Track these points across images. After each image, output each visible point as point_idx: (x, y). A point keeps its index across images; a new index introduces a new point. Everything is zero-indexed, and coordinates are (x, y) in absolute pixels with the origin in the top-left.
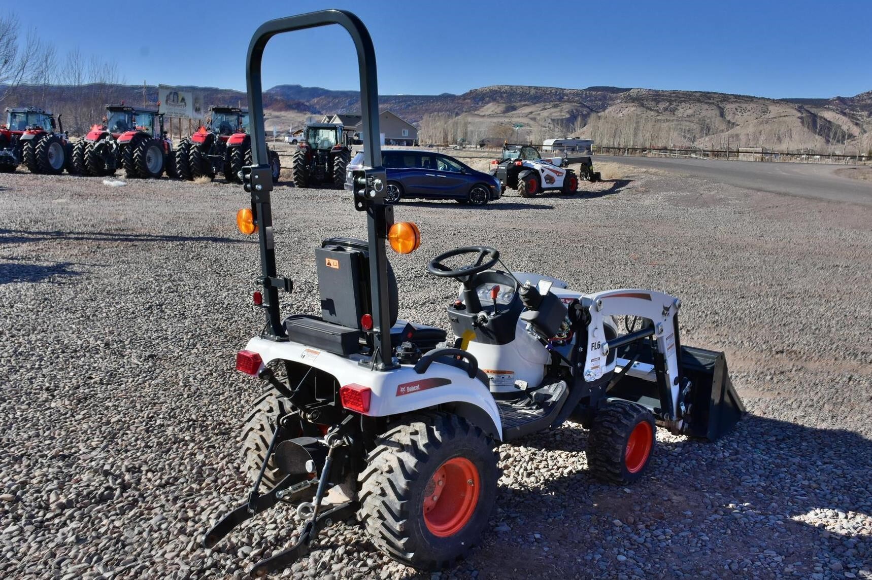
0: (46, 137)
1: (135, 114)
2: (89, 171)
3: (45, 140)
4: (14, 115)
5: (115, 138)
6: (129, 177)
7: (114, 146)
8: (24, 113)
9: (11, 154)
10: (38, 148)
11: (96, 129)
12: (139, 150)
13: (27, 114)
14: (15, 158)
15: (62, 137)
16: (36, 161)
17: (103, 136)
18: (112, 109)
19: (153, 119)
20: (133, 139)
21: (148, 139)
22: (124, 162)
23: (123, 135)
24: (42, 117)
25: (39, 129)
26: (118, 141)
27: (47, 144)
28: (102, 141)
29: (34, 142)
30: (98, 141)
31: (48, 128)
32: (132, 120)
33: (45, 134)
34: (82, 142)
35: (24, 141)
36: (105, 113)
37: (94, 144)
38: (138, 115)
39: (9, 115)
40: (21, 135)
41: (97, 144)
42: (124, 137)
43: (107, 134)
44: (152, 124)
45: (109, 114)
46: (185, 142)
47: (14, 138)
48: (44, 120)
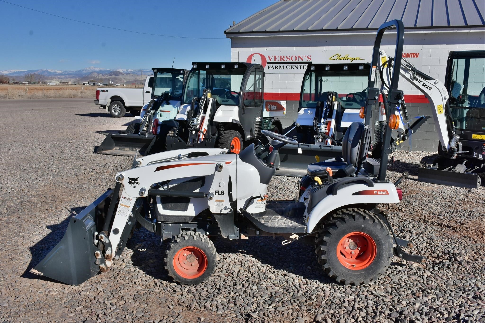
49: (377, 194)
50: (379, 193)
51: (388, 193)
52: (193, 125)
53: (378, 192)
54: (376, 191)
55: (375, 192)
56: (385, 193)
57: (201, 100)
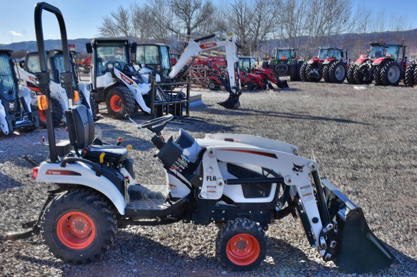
0: (336, 63)
1: (386, 47)
2: (355, 81)
3: (335, 64)
4: (322, 51)
5: (372, 62)
6: (376, 85)
7: (370, 67)
8: (327, 49)
9: (317, 72)
10: (331, 69)
11: (362, 57)
12: (384, 69)
13: (329, 50)
14: (318, 74)
15: (347, 62)
16: (328, 76)
17: (365, 61)
18: (373, 45)
19: (399, 50)
20: (382, 62)
21: (391, 62)
22: (374, 76)
23: (377, 60)
24: (336, 51)
25: (334, 58)
26: (373, 64)
27: (336, 66)
28: (364, 64)
29: (329, 65)
30: (362, 64)
31: (339, 58)
32: (384, 51)
33: (336, 60)
34: (354, 64)
35: (324, 65)
36: (369, 47)
37: (360, 66)
38: (388, 47)
39: (320, 51)
40: (323, 61)
41: (361, 65)
42: (377, 61)
43: (368, 60)
44: (398, 53)
45: (371, 47)
46: (413, 63)
47: (320, 64)
48: (337, 53)
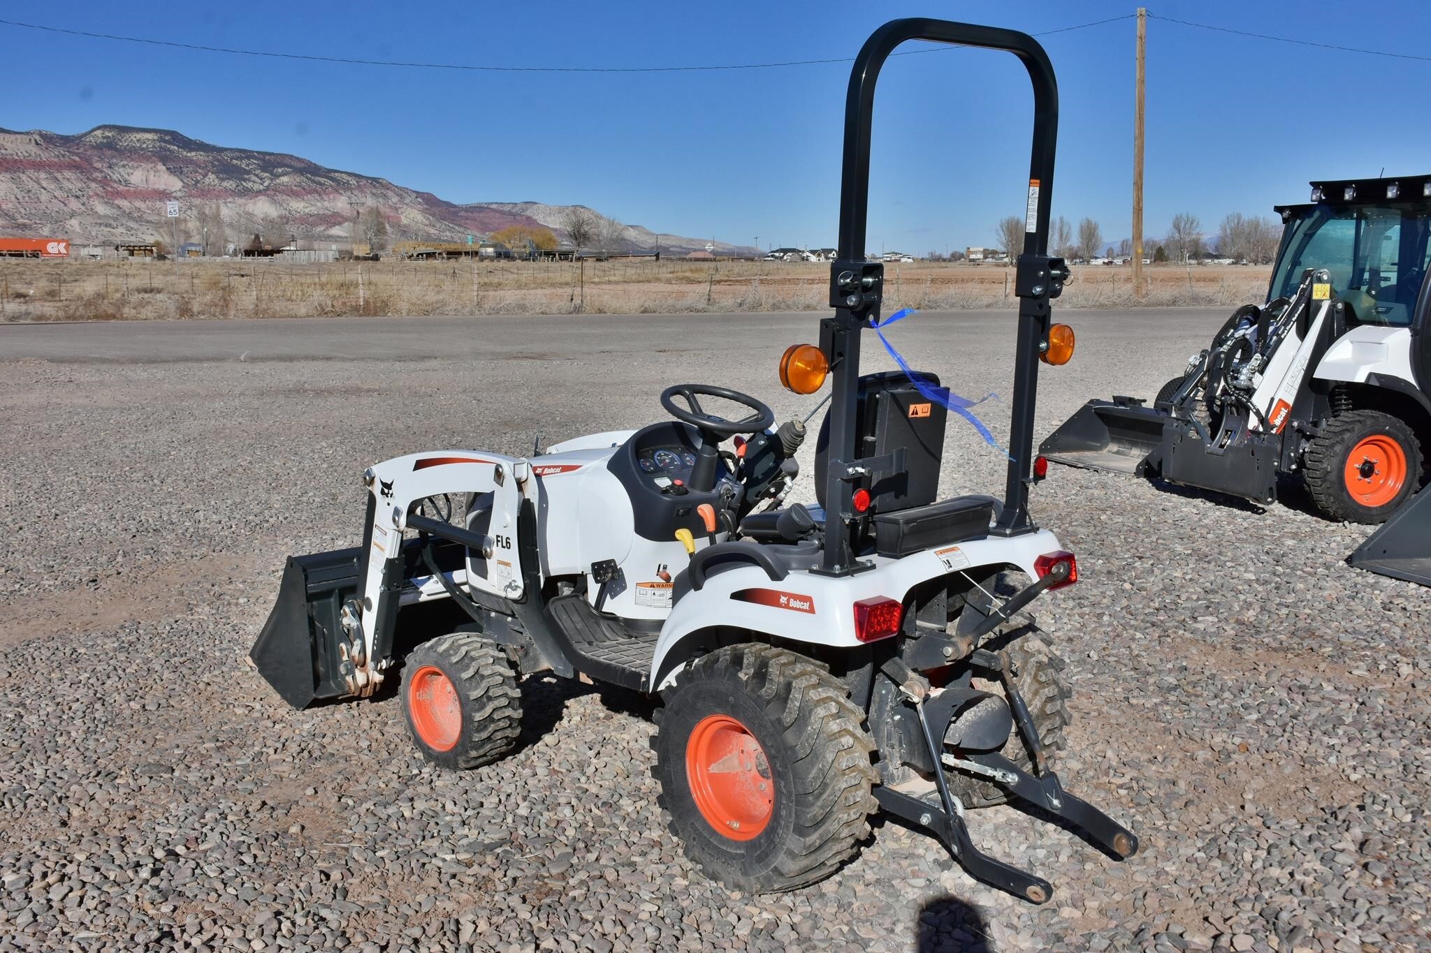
49: (787, 606)
50: (793, 603)
51: (812, 610)
52: (1235, 387)
53: (788, 601)
54: (785, 594)
55: (783, 600)
56: (806, 606)
57: (1286, 307)
